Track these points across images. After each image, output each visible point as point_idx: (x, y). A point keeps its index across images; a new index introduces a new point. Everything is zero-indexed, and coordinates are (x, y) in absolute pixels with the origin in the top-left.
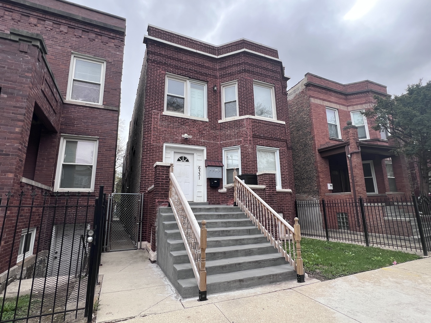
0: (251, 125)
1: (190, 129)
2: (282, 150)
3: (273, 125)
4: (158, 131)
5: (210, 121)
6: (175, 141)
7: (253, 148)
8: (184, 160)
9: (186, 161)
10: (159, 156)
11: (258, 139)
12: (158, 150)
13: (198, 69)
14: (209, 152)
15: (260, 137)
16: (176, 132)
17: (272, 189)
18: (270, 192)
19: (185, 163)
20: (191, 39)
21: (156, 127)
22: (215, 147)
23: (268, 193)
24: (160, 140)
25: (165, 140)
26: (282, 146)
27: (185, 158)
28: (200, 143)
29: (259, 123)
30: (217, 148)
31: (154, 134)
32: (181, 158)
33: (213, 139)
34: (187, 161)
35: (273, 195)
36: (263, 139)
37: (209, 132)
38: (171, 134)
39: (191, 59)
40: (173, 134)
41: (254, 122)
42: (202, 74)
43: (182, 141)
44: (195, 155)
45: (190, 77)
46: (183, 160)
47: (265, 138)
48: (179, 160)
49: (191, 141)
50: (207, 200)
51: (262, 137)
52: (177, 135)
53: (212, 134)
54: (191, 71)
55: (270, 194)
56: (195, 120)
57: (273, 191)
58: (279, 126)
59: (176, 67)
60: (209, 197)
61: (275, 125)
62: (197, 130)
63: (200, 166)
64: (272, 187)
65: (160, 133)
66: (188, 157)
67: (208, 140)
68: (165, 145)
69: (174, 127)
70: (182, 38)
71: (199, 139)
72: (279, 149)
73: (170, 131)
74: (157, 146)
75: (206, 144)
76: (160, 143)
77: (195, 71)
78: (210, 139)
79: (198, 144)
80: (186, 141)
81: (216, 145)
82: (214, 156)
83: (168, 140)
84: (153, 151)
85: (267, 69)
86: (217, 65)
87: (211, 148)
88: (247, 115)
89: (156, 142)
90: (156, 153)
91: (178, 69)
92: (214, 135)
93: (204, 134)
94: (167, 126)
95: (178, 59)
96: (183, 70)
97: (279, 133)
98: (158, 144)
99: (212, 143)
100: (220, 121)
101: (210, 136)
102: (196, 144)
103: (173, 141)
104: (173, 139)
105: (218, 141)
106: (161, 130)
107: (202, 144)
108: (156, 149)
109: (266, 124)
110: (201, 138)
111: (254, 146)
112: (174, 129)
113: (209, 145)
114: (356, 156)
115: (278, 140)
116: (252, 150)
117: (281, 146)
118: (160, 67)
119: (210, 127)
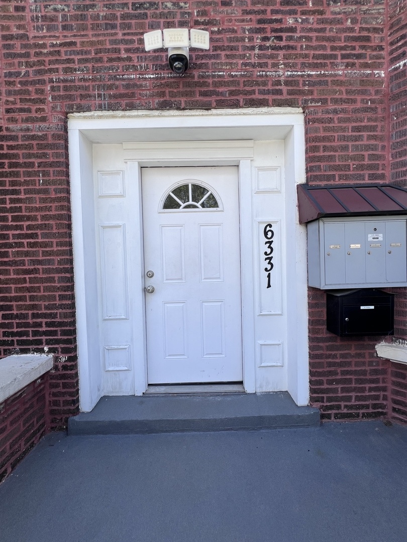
1: (204, 13)
4: (27, 55)
8: (195, 199)
10: (46, 191)
12: (36, 161)
14: (324, 139)
16: (127, 42)
19: (200, 215)
21: (15, 31)
24: (42, 101)
25: (70, 97)
27: (199, 191)
28: (268, 92)
30: (374, 110)
31: (10, 74)
32: (181, 191)
33: (344, 57)
37: (321, 13)
38: (100, 60)
40: (111, 60)
43: (163, 94)
46: (191, 202)
48: (170, 204)
52: (129, 59)
62: (246, 12)
65: (41, 63)
66: (211, 181)
67: (315, 66)
69: (114, 17)
73: (92, 43)
74: (33, 137)
75: (301, 93)
76: (44, 119)
79: (257, 96)
80: (183, 90)
81: (363, 92)
83: (82, 97)
84: (16, 165)
87: (335, 112)
89: (24, 115)
90: (29, 174)
92: (352, 30)
94: (76, 18)
98: (36, 129)
99: (340, 83)
101: (328, 39)
103: (115, 96)
104: (110, 87)
106: (44, 46)
107: (279, 92)
108: (29, 156)
110: (272, 57)
112: (113, 27)
113: (322, 92)
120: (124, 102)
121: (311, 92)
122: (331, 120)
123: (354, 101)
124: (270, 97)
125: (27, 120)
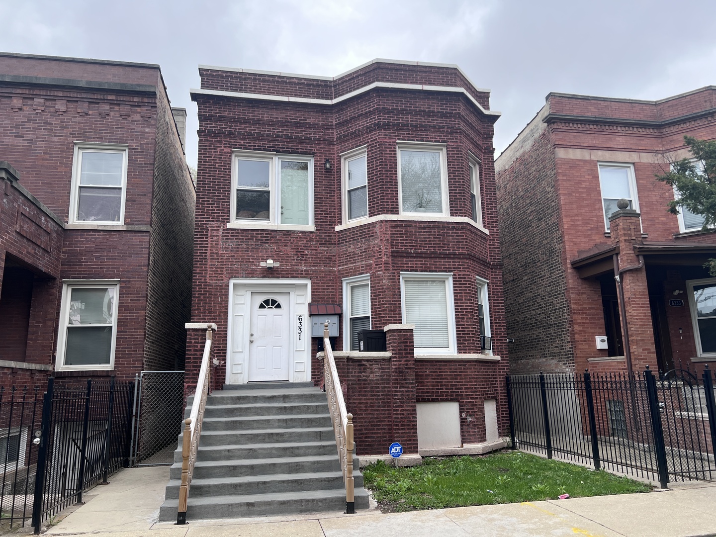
0: (389, 233)
1: (279, 248)
2: (459, 275)
3: (438, 228)
4: (218, 259)
5: (319, 230)
7: (391, 277)
8: (272, 305)
9: (275, 307)
10: (221, 304)
11: (405, 259)
12: (218, 293)
13: (292, 132)
14: (317, 289)
15: (408, 255)
16: (252, 256)
17: (404, 357)
18: (400, 365)
19: (275, 311)
20: (279, 77)
21: (214, 251)
22: (328, 279)
23: (396, 365)
24: (222, 274)
25: (232, 273)
26: (460, 268)
27: (274, 302)
28: (299, 274)
29: (406, 226)
30: (333, 280)
31: (212, 265)
32: (267, 302)
33: (323, 263)
34: (279, 306)
35: (406, 368)
36: (414, 257)
37: (316, 250)
38: (243, 262)
39: (278, 115)
40: (246, 262)
41: (397, 226)
42: (301, 141)
43: (264, 273)
44: (292, 294)
45: (278, 151)
46: (270, 306)
47: (418, 256)
48: (262, 306)
49: (281, 271)
50: (312, 378)
51: (412, 255)
52: (253, 262)
53: (322, 253)
54: (280, 139)
55: (399, 368)
56: (288, 231)
57: (406, 361)
58: (453, 228)
59: (252, 137)
60: (315, 372)
61: (444, 228)
62: (292, 249)
63: (301, 314)
64: (406, 354)
65: (223, 262)
66: (280, 299)
67: (314, 266)
68: (232, 282)
69: (249, 248)
70: (262, 78)
71: (296, 265)
72: (452, 273)
73: (241, 256)
74: (218, 286)
75: (310, 274)
76: (222, 280)
77: (287, 137)
78: (317, 263)
79: (295, 275)
80: (270, 272)
81: (329, 275)
82: (326, 295)
83: (236, 273)
84: (211, 294)
85: (429, 114)
86: (332, 117)
87: (321, 280)
88: (382, 214)
89: (216, 278)
90: (215, 298)
91: (255, 139)
92: (326, 255)
93: (307, 255)
94: (236, 248)
95: (253, 120)
96: (263, 140)
97: (454, 242)
98: (219, 283)
99: (323, 272)
100: (338, 228)
101: (319, 258)
102: (290, 275)
103: (247, 273)
104: (246, 271)
105: (335, 267)
106: (224, 256)
107: (302, 274)
108: (216, 292)
109: (424, 228)
110: (300, 263)
111: (394, 273)
112: (248, 251)
113: (316, 274)
114: (631, 278)
115: (449, 256)
116: (389, 282)
117: (456, 268)
118: (220, 142)
119: (318, 241)
120: (250, 275)
121: (313, 274)
122: (319, 283)
123: (327, 277)
124: (299, 275)
125: (216, 280)
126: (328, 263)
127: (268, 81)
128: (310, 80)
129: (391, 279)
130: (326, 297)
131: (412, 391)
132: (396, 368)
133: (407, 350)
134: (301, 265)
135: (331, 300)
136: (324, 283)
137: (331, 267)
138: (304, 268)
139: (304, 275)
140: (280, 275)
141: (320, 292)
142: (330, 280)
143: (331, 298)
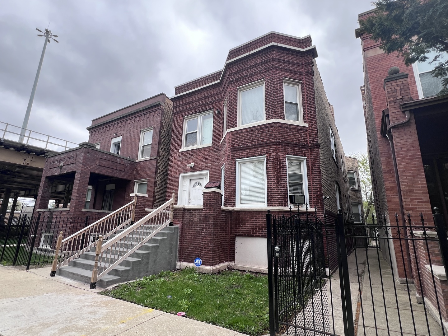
0: (231, 139)
1: (197, 157)
2: (269, 156)
3: (258, 129)
4: (176, 166)
5: (214, 145)
6: (186, 171)
7: (231, 163)
11: (238, 152)
13: (204, 102)
15: (239, 149)
17: (209, 208)
18: (206, 212)
20: (201, 79)
21: (175, 163)
22: (216, 169)
23: (204, 213)
24: (177, 172)
25: (180, 171)
26: (271, 152)
27: (199, 183)
29: (240, 133)
30: (218, 169)
31: (174, 169)
32: (196, 183)
33: (215, 161)
34: (200, 185)
35: (209, 215)
36: (243, 150)
37: (212, 155)
39: (199, 96)
41: (235, 134)
42: (208, 104)
44: (204, 178)
45: (199, 112)
46: (197, 185)
47: (245, 148)
48: (194, 186)
49: (197, 168)
51: (242, 149)
53: (214, 156)
54: (200, 106)
55: (206, 215)
56: (201, 148)
57: (209, 210)
58: (267, 127)
59: (190, 109)
61: (261, 129)
62: (202, 156)
65: (178, 167)
66: (201, 182)
67: (210, 163)
69: (186, 159)
70: (195, 82)
71: (203, 164)
72: (265, 156)
74: (176, 177)
75: (209, 168)
76: (177, 175)
77: (203, 104)
78: (212, 162)
79: (202, 169)
80: (193, 169)
81: (217, 167)
82: (215, 177)
83: (182, 171)
84: (173, 182)
87: (213, 170)
89: (175, 174)
91: (191, 110)
93: (208, 158)
94: (182, 160)
95: (191, 102)
96: (194, 109)
97: (267, 136)
99: (214, 166)
100: (221, 142)
101: (213, 159)
102: (200, 169)
104: (184, 169)
106: (178, 164)
107: (205, 168)
109: (249, 131)
110: (205, 162)
111: (232, 161)
113: (211, 167)
115: (263, 145)
116: (229, 166)
117: (268, 152)
118: (179, 116)
119: (213, 151)
122: (213, 172)
126: (217, 161)
127: (198, 82)
128: (213, 74)
129: (230, 164)
130: (215, 178)
131: (211, 228)
132: (204, 215)
133: (210, 204)
134: (205, 164)
135: (217, 180)
136: (215, 171)
137: (218, 162)
138: (206, 165)
139: (206, 169)
140: (197, 170)
141: (212, 176)
142: (217, 170)
143: (217, 179)
